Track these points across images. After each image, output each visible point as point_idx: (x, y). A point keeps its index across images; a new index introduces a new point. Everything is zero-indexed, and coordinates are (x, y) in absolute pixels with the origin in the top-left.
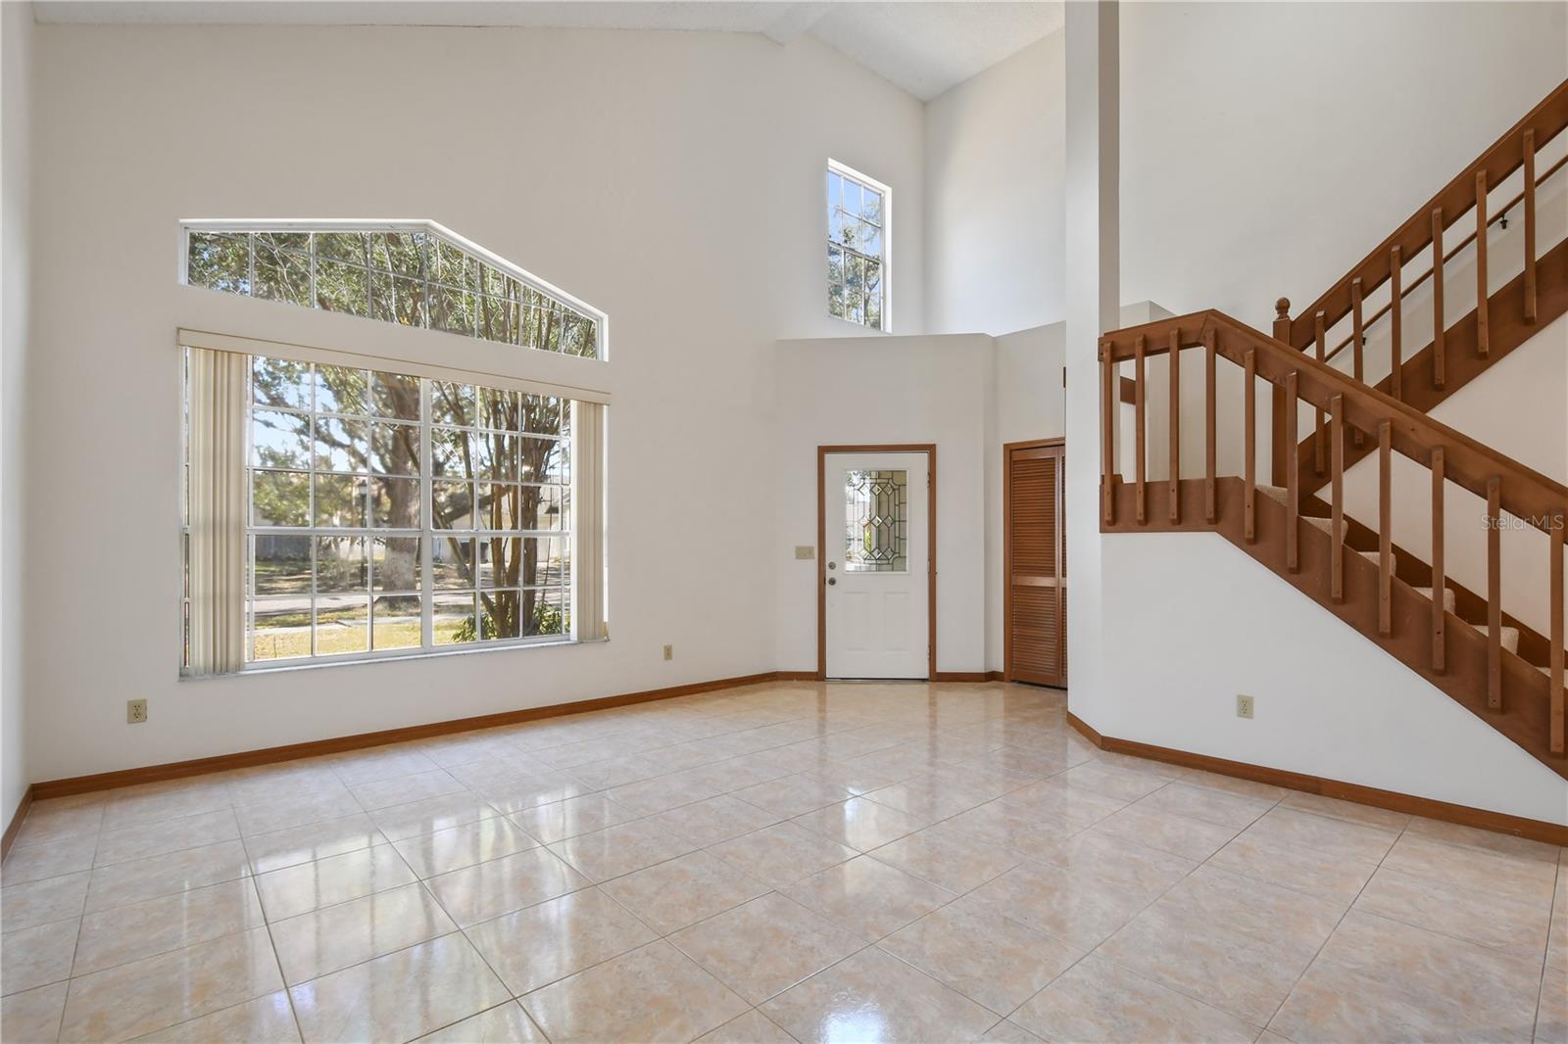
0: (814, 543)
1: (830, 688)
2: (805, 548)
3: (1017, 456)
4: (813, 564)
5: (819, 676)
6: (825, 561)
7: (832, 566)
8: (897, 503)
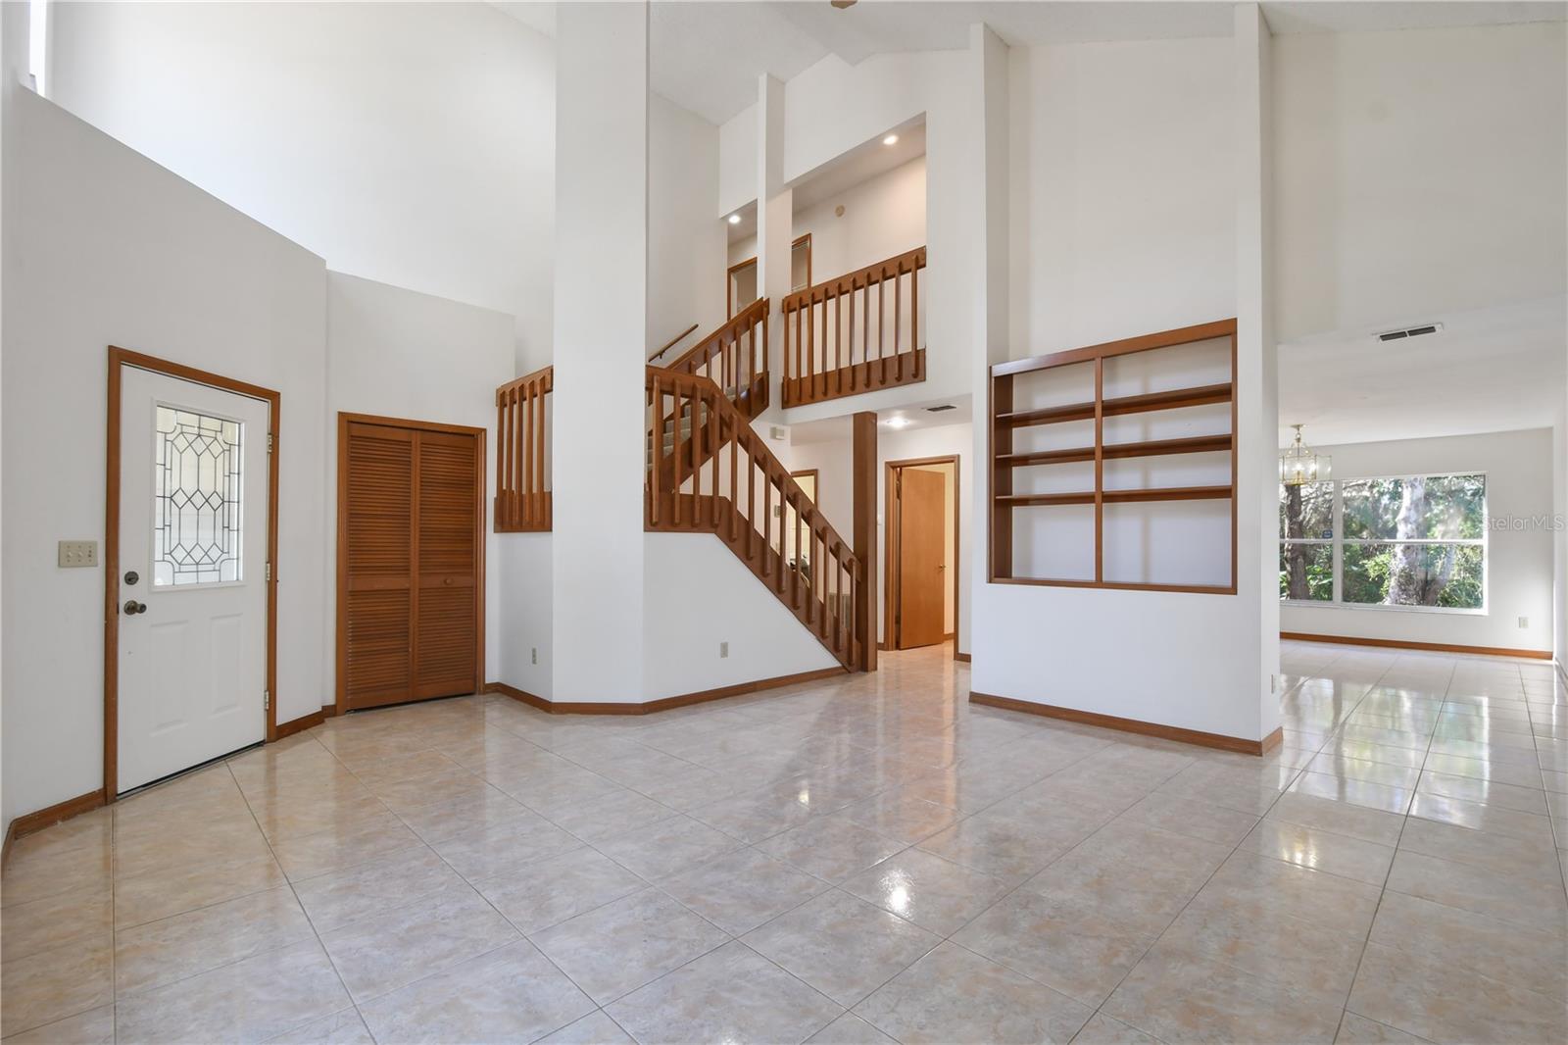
0: (96, 534)
1: (124, 811)
2: (80, 545)
3: (357, 430)
4: (96, 575)
5: (107, 796)
6: (117, 567)
7: (132, 578)
8: (227, 474)
